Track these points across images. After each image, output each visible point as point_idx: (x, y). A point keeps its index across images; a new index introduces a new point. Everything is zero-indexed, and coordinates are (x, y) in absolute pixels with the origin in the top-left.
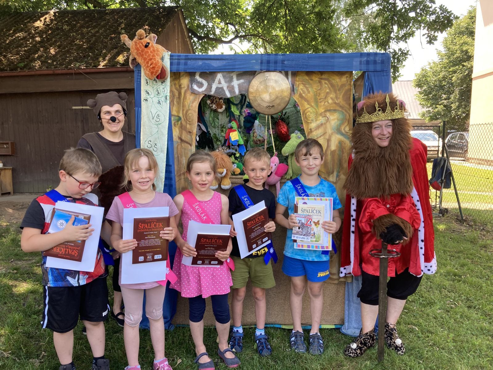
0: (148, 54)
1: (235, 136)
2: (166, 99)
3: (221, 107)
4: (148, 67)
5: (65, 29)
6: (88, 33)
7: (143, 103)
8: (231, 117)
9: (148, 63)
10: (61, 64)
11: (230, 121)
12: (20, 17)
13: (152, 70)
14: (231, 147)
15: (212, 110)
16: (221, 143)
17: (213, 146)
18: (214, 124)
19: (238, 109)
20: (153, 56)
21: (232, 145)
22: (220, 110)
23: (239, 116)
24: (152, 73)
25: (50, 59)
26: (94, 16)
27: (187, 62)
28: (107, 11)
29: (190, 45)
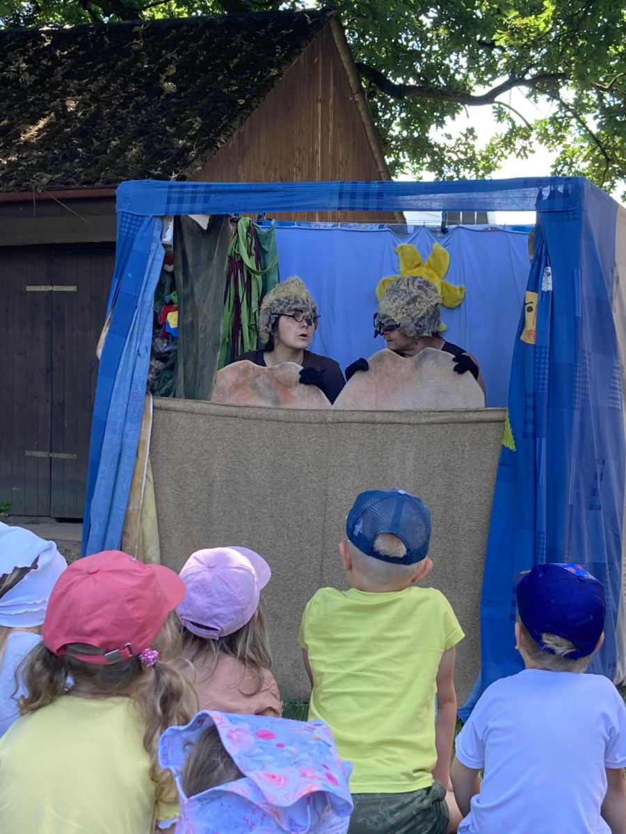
5: (25, 82)
26: (103, 42)
27: (209, 197)
28: (136, 29)
29: (363, 114)
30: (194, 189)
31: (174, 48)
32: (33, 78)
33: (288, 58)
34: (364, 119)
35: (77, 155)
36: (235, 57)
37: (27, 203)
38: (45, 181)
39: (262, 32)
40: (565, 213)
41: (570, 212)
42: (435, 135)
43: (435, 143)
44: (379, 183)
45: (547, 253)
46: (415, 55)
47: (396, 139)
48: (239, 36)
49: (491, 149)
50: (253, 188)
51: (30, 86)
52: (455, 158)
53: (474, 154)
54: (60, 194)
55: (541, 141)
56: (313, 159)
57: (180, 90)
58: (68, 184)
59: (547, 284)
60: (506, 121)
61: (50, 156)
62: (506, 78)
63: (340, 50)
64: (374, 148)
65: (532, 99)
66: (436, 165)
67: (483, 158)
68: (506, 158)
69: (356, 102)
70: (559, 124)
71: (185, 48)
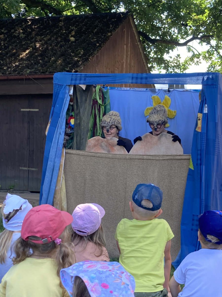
27: (86, 79)
28: (61, 18)
29: (140, 49)
30: (81, 76)
31: (74, 26)
32: (24, 35)
33: (114, 29)
34: (141, 51)
35: (39, 63)
36: (96, 28)
37: (22, 79)
38: (28, 72)
39: (105, 20)
40: (212, 85)
41: (214, 85)
42: (166, 57)
43: (166, 60)
44: (146, 74)
45: (205, 100)
46: (159, 28)
47: (152, 58)
48: (97, 21)
49: (186, 62)
50: (102, 75)
51: (23, 38)
52: (173, 65)
53: (180, 64)
54: (34, 77)
55: (204, 59)
56: (123, 65)
57: (76, 40)
58: (36, 73)
59: (206, 111)
60: (191, 52)
61: (30, 63)
62: (191, 37)
63: (133, 27)
64: (144, 61)
65: (201, 44)
66: (166, 68)
67: (183, 65)
68: (191, 65)
69: (138, 45)
70: (210, 53)
71: (78, 25)
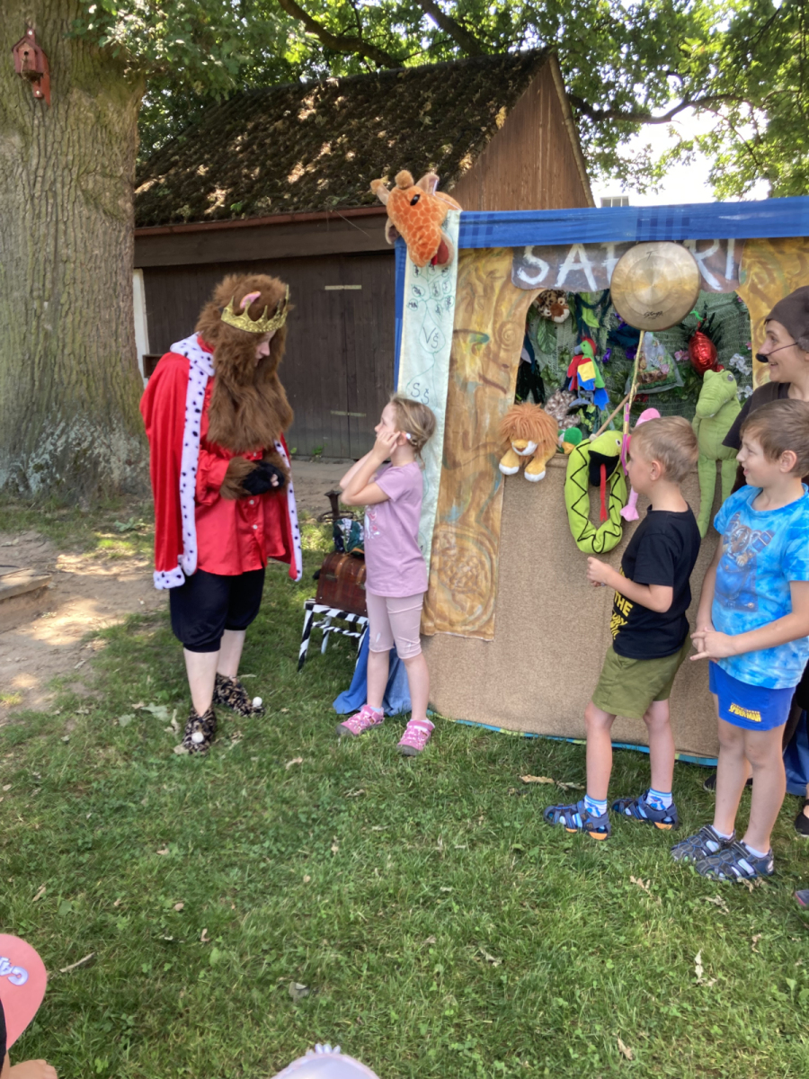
0: (415, 219)
1: (588, 372)
2: (449, 303)
3: (561, 313)
4: (415, 243)
5: (319, 123)
6: (359, 129)
7: (407, 311)
8: (582, 331)
9: (414, 235)
10: (307, 202)
11: (579, 341)
12: (241, 102)
13: (421, 249)
14: (580, 392)
15: (542, 318)
16: (559, 384)
17: (543, 392)
18: (548, 346)
19: (596, 316)
20: (426, 220)
21: (582, 389)
22: (558, 319)
23: (598, 330)
24: (422, 255)
25: (288, 191)
26: (376, 87)
27: (492, 228)
28: (401, 75)
29: (571, 136)
31: (429, 89)
32: (325, 119)
33: (519, 90)
34: (573, 140)
35: (358, 180)
36: (477, 92)
37: (322, 221)
38: (335, 202)
39: (497, 71)
42: (622, 150)
46: (610, 85)
47: (592, 155)
48: (479, 75)
49: (664, 159)
52: (636, 168)
53: (650, 165)
54: (347, 213)
55: (701, 152)
56: (536, 174)
57: (436, 122)
58: (352, 204)
60: (675, 137)
62: (678, 102)
64: (578, 163)
69: (566, 127)
70: (716, 137)
71: (438, 88)
